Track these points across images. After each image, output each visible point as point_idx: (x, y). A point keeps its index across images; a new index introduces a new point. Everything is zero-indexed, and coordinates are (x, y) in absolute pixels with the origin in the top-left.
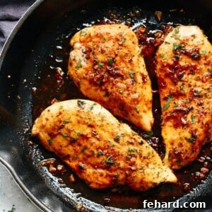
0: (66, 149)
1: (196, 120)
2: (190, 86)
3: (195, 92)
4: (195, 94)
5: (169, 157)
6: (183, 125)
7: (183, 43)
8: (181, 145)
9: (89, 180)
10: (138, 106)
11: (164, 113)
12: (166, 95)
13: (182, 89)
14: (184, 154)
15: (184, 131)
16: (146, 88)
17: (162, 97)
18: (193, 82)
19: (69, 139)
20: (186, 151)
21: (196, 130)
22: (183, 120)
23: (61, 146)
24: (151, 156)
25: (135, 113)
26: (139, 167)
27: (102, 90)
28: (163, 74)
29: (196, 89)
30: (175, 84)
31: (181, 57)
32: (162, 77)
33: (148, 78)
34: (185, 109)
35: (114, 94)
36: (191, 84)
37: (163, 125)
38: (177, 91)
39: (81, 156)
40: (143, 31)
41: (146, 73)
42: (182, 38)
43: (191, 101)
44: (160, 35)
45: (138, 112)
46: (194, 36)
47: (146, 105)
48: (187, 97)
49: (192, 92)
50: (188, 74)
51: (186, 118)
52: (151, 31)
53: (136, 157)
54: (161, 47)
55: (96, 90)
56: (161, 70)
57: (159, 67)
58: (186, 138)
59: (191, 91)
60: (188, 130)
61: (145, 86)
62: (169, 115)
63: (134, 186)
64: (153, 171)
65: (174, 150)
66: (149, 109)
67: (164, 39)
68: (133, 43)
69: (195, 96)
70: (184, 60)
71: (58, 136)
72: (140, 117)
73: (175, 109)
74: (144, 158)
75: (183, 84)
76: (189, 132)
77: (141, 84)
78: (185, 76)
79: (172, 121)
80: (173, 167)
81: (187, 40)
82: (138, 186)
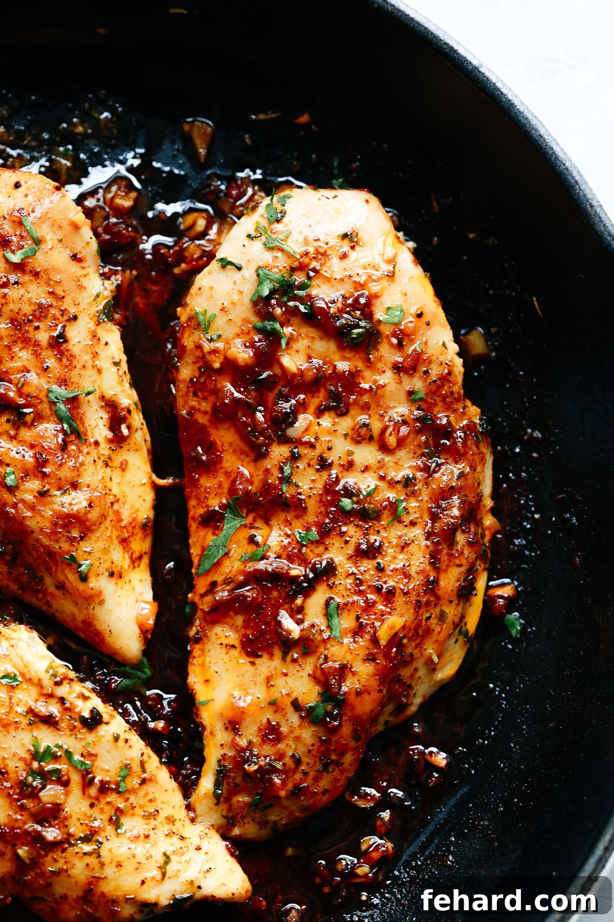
1: (346, 622)
2: (324, 465)
3: (348, 493)
4: (346, 503)
5: (218, 784)
6: (287, 645)
7: (302, 267)
8: (271, 733)
10: (86, 547)
11: (202, 585)
12: (215, 504)
13: (286, 480)
14: (287, 773)
15: (292, 669)
16: (123, 467)
17: (196, 510)
18: (341, 448)
20: (297, 761)
21: (344, 670)
22: (287, 622)
24: (134, 782)
25: (72, 577)
26: (76, 829)
28: (205, 406)
29: (350, 480)
30: (258, 454)
31: (288, 330)
32: (202, 419)
33: (137, 419)
34: (297, 570)
36: (332, 457)
37: (197, 641)
38: (267, 488)
40: (127, 203)
41: (127, 397)
42: (295, 247)
43: (325, 533)
44: (201, 224)
45: (84, 578)
46: (350, 238)
47: (124, 542)
48: (311, 518)
49: (331, 493)
50: (319, 413)
51: (301, 610)
52: (160, 206)
53: (66, 784)
54: (202, 280)
56: (197, 387)
57: (186, 372)
58: (296, 705)
59: (330, 488)
60: (309, 665)
61: (123, 455)
62: (223, 594)
63: (55, 912)
64: (140, 849)
65: (241, 756)
66: (135, 561)
67: (217, 243)
68: (75, 258)
69: (347, 516)
70: (301, 345)
72: (93, 599)
73: (251, 567)
74: (104, 788)
75: (294, 458)
76: (312, 676)
77: (104, 449)
78: (304, 420)
79: (239, 620)
80: (236, 831)
81: (322, 255)
82: (70, 913)
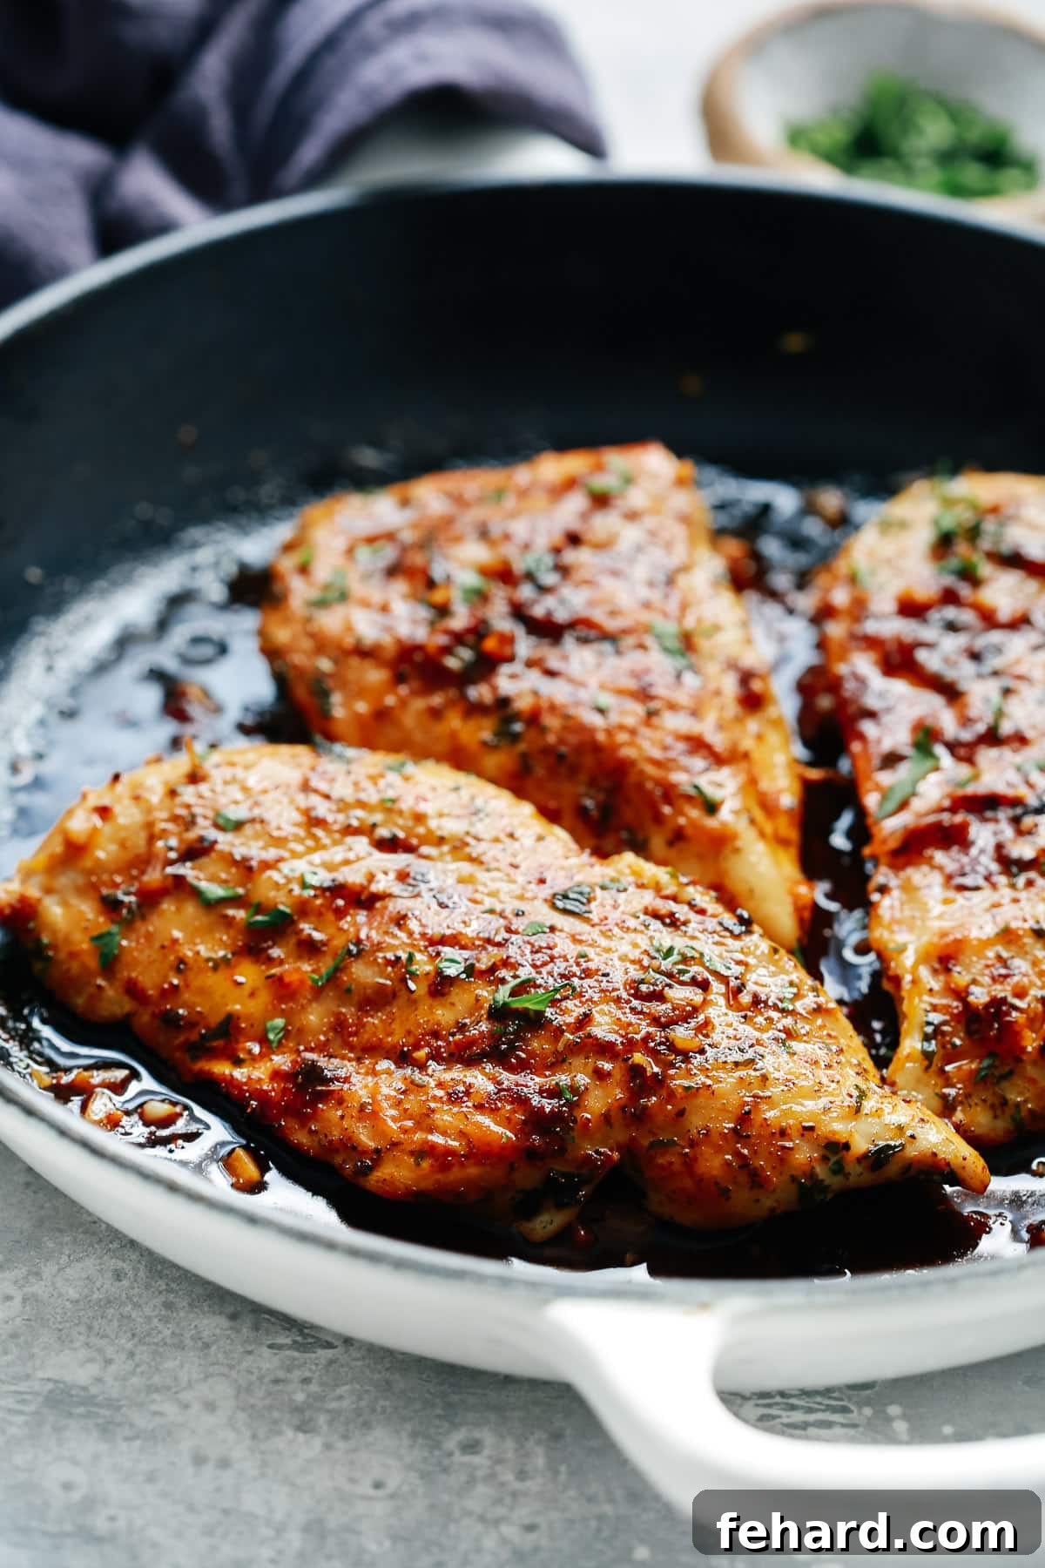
0: (217, 982)
9: (365, 1138)
10: (714, 777)
19: (240, 914)
23: (181, 966)
27: (474, 710)
35: (551, 722)
39: (315, 1017)
45: (712, 809)
55: (436, 714)
63: (690, 1163)
71: (168, 906)
72: (727, 842)
80: (959, 1116)
82: (713, 1163)
